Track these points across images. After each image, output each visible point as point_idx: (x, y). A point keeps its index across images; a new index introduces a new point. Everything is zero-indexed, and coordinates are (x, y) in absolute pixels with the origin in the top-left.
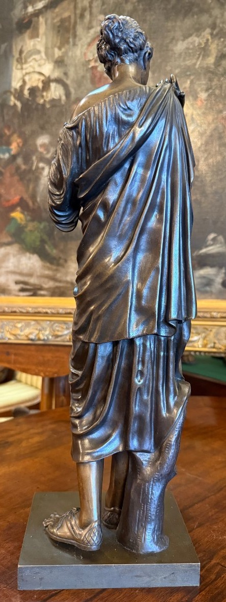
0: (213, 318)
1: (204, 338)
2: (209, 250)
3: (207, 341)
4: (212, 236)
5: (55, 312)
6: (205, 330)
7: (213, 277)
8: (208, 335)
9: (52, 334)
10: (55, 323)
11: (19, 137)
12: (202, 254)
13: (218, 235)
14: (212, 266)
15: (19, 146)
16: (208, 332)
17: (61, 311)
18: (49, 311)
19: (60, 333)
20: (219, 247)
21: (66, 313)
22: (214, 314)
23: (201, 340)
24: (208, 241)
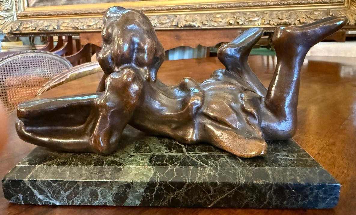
1: (262, 19)
3: (264, 20)
5: (160, 9)
6: (263, 14)
8: (265, 16)
9: (159, 23)
10: (160, 16)
16: (265, 15)
17: (164, 8)
18: (156, 9)
19: (164, 22)
21: (167, 10)
23: (260, 19)
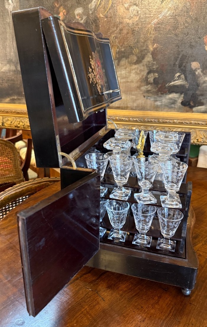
0: (174, 123)
2: (176, 83)
4: (178, 74)
7: (177, 99)
11: (64, 8)
12: (171, 85)
13: (181, 75)
14: (176, 93)
15: (64, 15)
20: (182, 81)
22: (175, 121)
24: (175, 77)
